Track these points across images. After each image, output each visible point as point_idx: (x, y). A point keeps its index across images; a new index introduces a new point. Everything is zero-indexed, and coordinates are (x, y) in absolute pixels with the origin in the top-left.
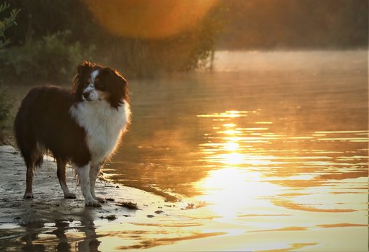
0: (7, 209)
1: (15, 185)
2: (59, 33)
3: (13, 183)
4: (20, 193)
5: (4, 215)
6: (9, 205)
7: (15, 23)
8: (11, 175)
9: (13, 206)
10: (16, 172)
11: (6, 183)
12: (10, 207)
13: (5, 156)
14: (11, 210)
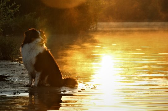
0: (22, 88)
1: (22, 78)
2: (31, 13)
3: (21, 77)
4: (25, 81)
5: (21, 90)
6: (22, 86)
7: (18, 10)
8: (20, 74)
9: (24, 86)
10: (21, 73)
11: (18, 77)
12: (23, 87)
13: (15, 66)
14: (24, 88)
